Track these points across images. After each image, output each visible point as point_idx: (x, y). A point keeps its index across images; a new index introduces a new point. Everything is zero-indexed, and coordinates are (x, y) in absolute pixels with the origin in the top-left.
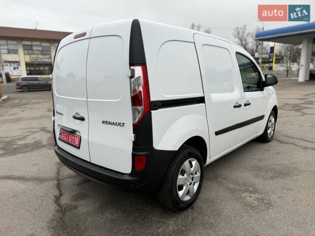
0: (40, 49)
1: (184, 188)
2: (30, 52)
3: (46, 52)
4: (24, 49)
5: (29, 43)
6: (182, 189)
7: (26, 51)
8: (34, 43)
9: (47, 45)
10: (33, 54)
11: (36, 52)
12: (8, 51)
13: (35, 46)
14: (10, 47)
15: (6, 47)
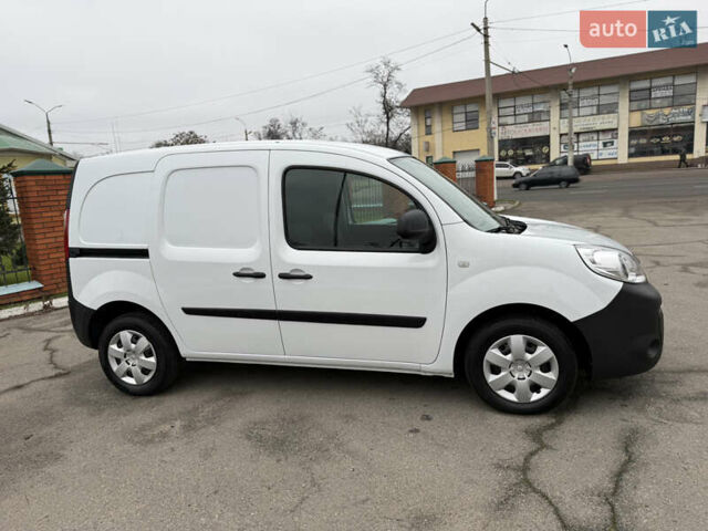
0: (670, 93)
2: (643, 104)
3: (682, 100)
4: (630, 101)
5: (645, 84)
7: (635, 104)
8: (656, 82)
9: (690, 80)
10: (650, 108)
11: (658, 101)
12: (598, 110)
13: (659, 88)
14: (605, 100)
15: (595, 102)
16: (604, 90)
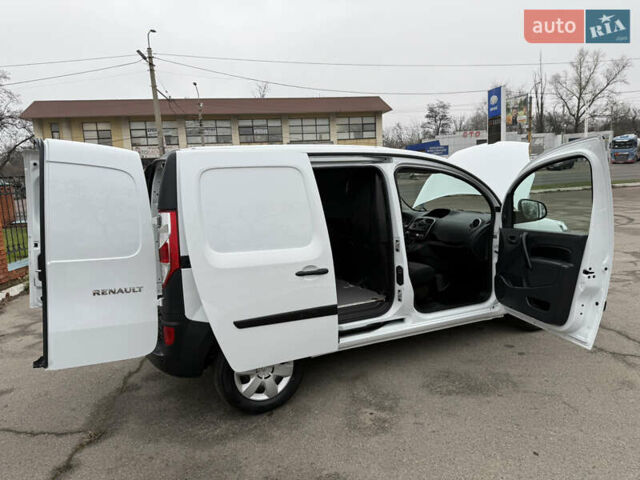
0: (265, 132)
1: (252, 380)
2: (250, 138)
3: (274, 138)
4: (240, 135)
5: (248, 123)
6: (248, 381)
7: (243, 138)
8: (256, 123)
9: (277, 123)
10: (254, 141)
11: (259, 137)
12: (217, 139)
13: (258, 127)
14: (221, 132)
15: (214, 133)
16: (219, 124)
